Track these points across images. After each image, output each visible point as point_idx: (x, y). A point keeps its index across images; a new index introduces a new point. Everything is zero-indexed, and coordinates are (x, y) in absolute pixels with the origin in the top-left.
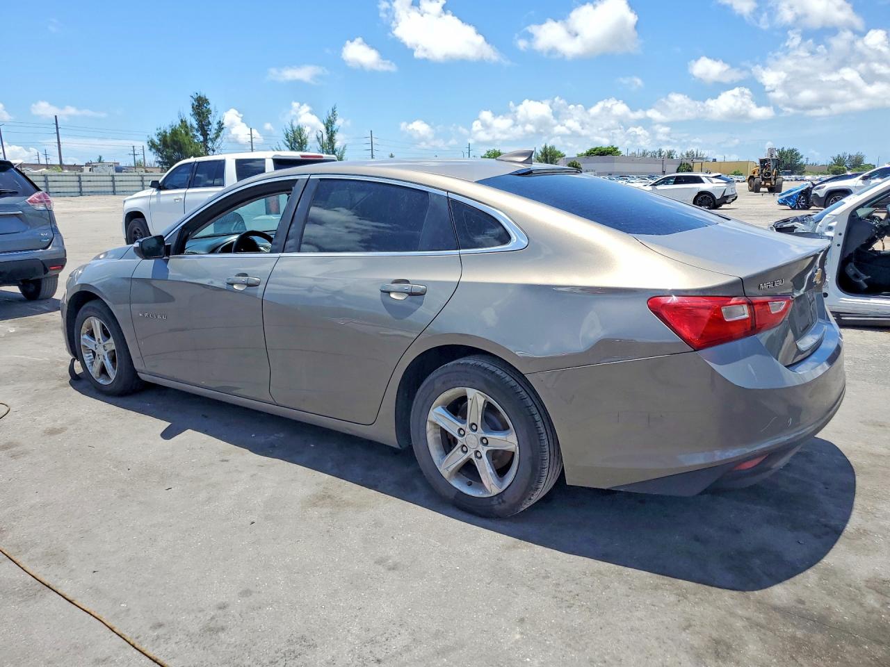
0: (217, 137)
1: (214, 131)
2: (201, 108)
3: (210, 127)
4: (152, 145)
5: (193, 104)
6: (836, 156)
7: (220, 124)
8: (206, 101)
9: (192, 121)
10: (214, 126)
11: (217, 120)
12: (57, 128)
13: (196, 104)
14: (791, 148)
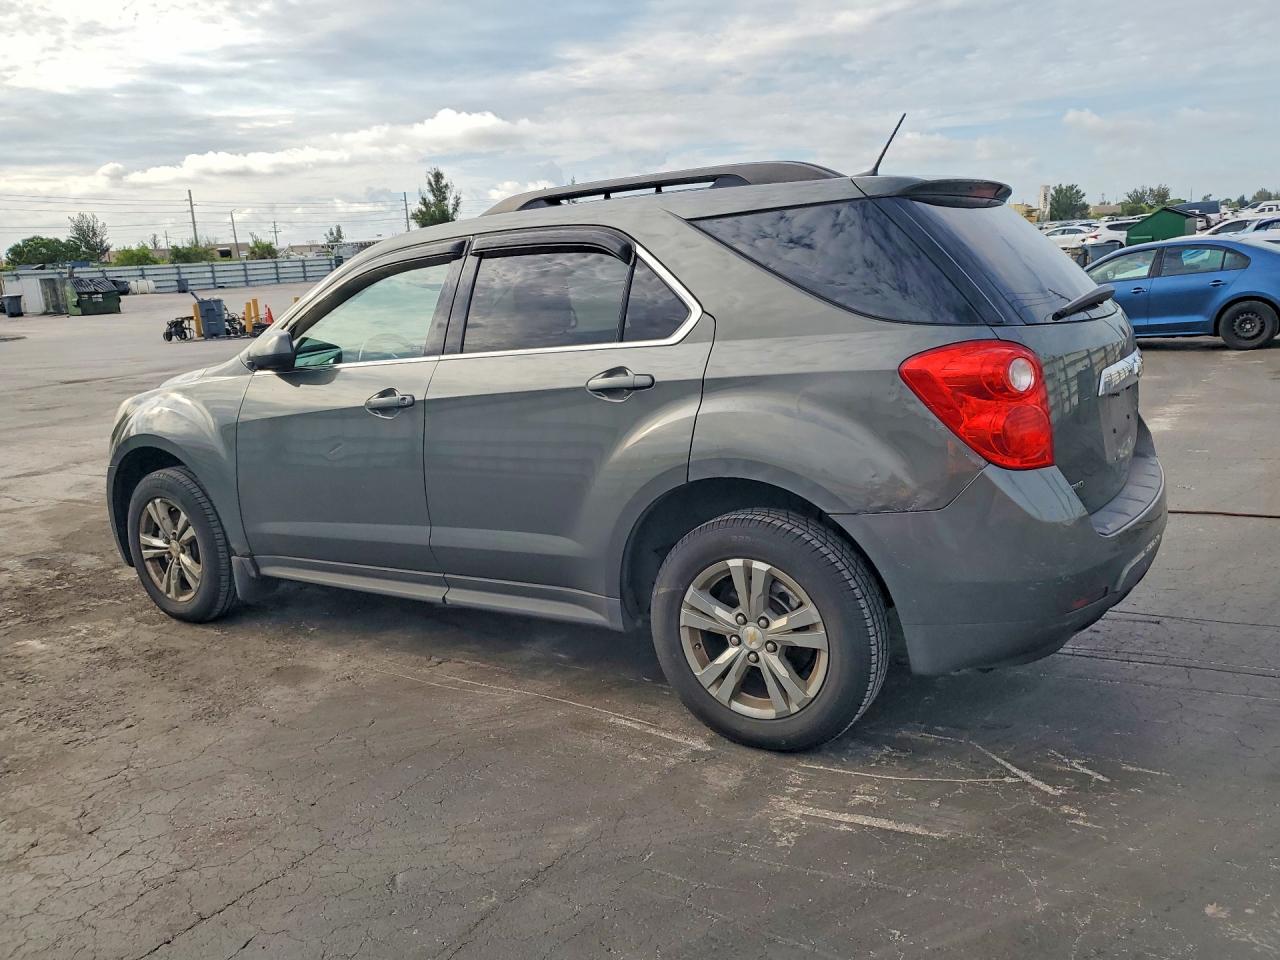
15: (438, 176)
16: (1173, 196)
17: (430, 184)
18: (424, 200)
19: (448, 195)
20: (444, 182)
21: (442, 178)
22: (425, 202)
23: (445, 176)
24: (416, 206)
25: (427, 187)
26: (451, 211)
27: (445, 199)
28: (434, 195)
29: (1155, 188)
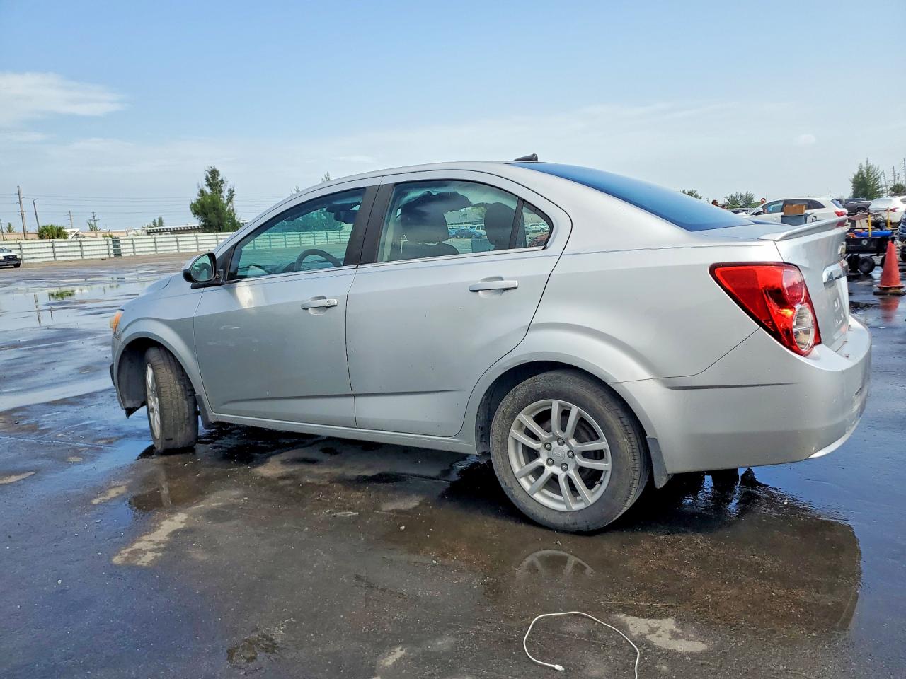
0: (228, 203)
1: (225, 198)
2: (214, 179)
3: (222, 194)
4: (196, 213)
5: (207, 176)
6: (729, 196)
7: (231, 193)
8: (218, 172)
9: (208, 190)
10: (226, 194)
11: (228, 188)
12: (20, 199)
13: (209, 176)
14: (691, 190)
15: (214, 173)
16: (756, 199)
17: (207, 179)
18: (202, 191)
19: (223, 189)
20: (220, 178)
21: (219, 175)
22: (202, 193)
23: (220, 173)
24: (194, 197)
25: (205, 183)
26: (225, 202)
27: (221, 192)
28: (212, 189)
29: (744, 194)
